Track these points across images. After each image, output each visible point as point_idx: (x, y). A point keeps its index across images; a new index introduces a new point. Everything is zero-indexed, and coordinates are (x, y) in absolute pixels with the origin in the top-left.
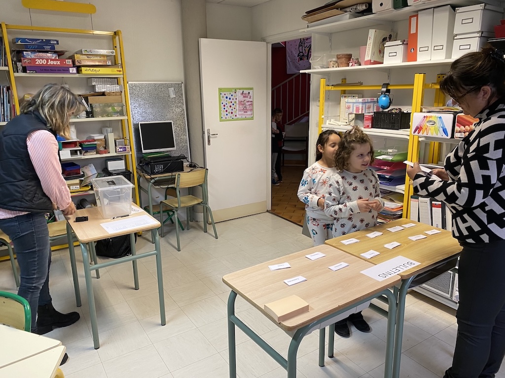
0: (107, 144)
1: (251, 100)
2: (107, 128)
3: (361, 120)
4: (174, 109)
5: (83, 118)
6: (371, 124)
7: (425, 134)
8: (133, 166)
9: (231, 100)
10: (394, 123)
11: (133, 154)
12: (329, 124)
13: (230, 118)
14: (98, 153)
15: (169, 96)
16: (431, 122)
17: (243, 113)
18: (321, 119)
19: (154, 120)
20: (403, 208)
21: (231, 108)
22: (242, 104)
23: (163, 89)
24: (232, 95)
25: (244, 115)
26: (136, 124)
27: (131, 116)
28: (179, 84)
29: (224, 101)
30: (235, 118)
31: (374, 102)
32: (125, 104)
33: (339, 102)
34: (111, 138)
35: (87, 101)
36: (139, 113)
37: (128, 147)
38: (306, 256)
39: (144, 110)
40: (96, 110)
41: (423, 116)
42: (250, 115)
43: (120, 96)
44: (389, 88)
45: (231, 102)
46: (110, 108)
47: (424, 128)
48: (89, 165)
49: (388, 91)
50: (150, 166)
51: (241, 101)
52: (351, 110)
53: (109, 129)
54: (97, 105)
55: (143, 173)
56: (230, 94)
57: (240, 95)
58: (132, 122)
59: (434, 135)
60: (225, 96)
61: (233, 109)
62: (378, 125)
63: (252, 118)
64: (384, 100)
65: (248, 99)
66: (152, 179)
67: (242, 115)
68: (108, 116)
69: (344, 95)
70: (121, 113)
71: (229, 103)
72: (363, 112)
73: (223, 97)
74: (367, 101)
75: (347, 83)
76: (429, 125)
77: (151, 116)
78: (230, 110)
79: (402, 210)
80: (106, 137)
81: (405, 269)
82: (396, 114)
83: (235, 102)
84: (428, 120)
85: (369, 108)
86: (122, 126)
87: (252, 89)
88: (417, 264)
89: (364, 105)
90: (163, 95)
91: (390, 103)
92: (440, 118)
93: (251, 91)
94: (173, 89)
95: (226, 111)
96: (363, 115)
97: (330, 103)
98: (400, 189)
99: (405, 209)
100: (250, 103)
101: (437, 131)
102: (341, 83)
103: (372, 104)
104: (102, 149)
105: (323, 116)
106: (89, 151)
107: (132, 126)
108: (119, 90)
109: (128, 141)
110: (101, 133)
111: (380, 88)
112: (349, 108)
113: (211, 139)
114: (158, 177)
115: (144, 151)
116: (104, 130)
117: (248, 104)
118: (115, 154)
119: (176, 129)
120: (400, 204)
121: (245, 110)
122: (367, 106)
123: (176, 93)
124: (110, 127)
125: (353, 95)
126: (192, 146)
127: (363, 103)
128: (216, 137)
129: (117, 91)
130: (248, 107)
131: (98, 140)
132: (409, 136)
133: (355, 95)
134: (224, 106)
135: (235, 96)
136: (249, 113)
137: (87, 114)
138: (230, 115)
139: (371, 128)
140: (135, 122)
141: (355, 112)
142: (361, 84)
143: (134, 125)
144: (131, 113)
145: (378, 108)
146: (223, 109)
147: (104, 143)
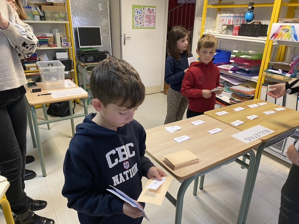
0: (55, 40)
1: (154, 15)
2: (55, 29)
3: (231, 30)
4: (102, 19)
5: (38, 21)
6: (238, 33)
7: (279, 39)
8: (74, 57)
9: (141, 14)
10: (255, 32)
11: (73, 48)
12: (208, 32)
13: (139, 27)
14: (49, 46)
15: (98, 9)
16: (285, 30)
17: (148, 23)
18: (203, 29)
19: (88, 25)
20: (256, 92)
21: (141, 20)
22: (148, 18)
23: (94, 4)
24: (141, 11)
25: (149, 25)
26: (76, 28)
27: (72, 22)
28: (105, 1)
29: (136, 14)
30: (143, 27)
31: (241, 17)
32: (67, 13)
33: (215, 18)
34: (58, 36)
35: (41, 9)
36: (78, 20)
37: (70, 43)
38: (191, 122)
39: (81, 18)
40: (47, 15)
41: (280, 25)
42: (153, 25)
43: (64, 7)
44: (254, 6)
45: (141, 16)
46: (57, 15)
47: (279, 35)
48: (44, 54)
49: (253, 8)
50: (84, 57)
51: (148, 15)
52: (224, 22)
53: (57, 30)
54: (48, 12)
55: (80, 61)
56: (140, 9)
57: (147, 10)
58: (72, 26)
59: (287, 40)
60: (137, 11)
61: (142, 21)
62: (243, 33)
63: (154, 28)
64: (249, 15)
65: (152, 14)
66: (85, 66)
67: (148, 25)
68: (55, 20)
69: (220, 12)
70: (65, 19)
71: (139, 16)
72: (233, 24)
73: (135, 11)
74: (236, 16)
75: (222, 3)
76: (283, 32)
77: (86, 23)
78: (139, 21)
79: (255, 93)
80: (55, 35)
81: (264, 135)
82: (257, 25)
83: (143, 16)
84: (283, 28)
85: (237, 21)
86: (66, 28)
87: (155, 7)
88: (272, 131)
89: (234, 19)
90: (94, 8)
91: (253, 17)
92: (293, 27)
93: (154, 9)
94: (101, 4)
95: (137, 22)
96: (233, 26)
97: (209, 19)
98: (255, 79)
99: (256, 93)
100: (153, 17)
101: (289, 37)
102: (218, 3)
103: (240, 18)
104: (52, 44)
105: (204, 27)
106: (43, 44)
107: (73, 29)
108: (63, 2)
109: (70, 39)
110: (51, 32)
111: (247, 6)
112: (223, 20)
113: (126, 41)
114: (90, 65)
115: (80, 47)
116: (53, 30)
117: (152, 17)
118: (61, 48)
119: (103, 33)
120: (253, 90)
121: (150, 22)
122: (236, 20)
123: (103, 7)
124: (57, 28)
125: (226, 12)
126: (113, 45)
127: (234, 17)
128: (130, 39)
129: (62, 2)
130: (152, 20)
131: (49, 37)
132: (265, 41)
133: (227, 12)
134: (136, 18)
135: (143, 12)
136: (152, 24)
137: (40, 17)
138: (139, 24)
139: (238, 35)
140: (75, 27)
141: (227, 24)
142: (232, 4)
143: (74, 28)
144: (72, 20)
145: (243, 21)
146: (135, 20)
147: (53, 39)
